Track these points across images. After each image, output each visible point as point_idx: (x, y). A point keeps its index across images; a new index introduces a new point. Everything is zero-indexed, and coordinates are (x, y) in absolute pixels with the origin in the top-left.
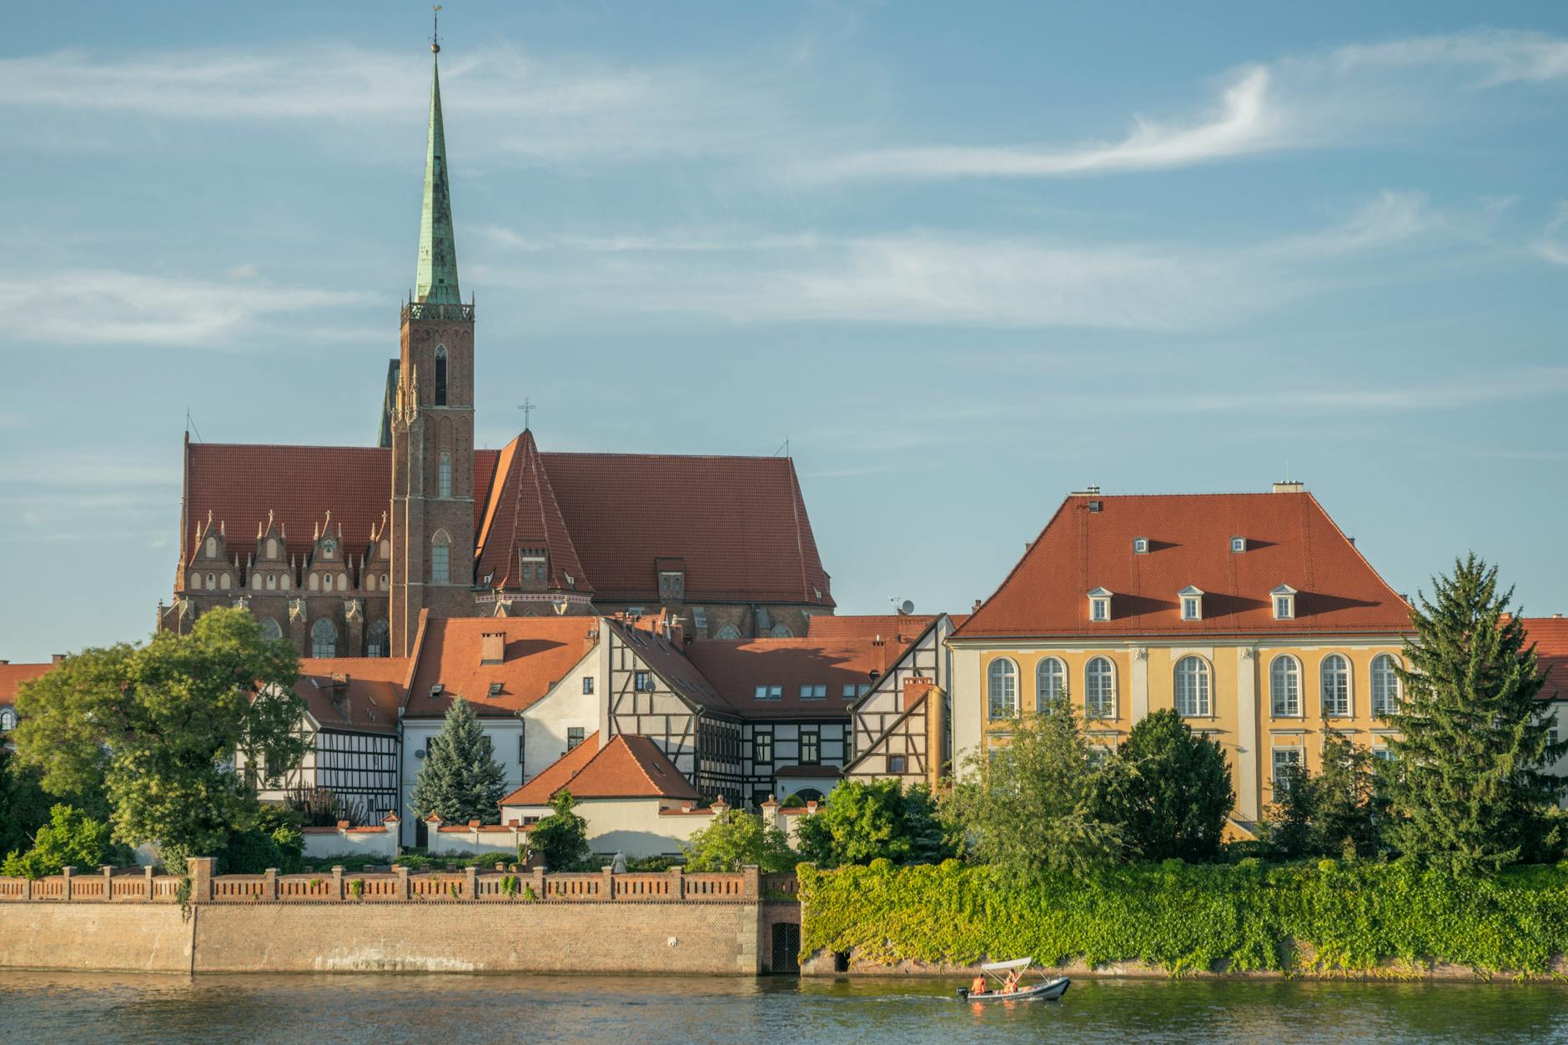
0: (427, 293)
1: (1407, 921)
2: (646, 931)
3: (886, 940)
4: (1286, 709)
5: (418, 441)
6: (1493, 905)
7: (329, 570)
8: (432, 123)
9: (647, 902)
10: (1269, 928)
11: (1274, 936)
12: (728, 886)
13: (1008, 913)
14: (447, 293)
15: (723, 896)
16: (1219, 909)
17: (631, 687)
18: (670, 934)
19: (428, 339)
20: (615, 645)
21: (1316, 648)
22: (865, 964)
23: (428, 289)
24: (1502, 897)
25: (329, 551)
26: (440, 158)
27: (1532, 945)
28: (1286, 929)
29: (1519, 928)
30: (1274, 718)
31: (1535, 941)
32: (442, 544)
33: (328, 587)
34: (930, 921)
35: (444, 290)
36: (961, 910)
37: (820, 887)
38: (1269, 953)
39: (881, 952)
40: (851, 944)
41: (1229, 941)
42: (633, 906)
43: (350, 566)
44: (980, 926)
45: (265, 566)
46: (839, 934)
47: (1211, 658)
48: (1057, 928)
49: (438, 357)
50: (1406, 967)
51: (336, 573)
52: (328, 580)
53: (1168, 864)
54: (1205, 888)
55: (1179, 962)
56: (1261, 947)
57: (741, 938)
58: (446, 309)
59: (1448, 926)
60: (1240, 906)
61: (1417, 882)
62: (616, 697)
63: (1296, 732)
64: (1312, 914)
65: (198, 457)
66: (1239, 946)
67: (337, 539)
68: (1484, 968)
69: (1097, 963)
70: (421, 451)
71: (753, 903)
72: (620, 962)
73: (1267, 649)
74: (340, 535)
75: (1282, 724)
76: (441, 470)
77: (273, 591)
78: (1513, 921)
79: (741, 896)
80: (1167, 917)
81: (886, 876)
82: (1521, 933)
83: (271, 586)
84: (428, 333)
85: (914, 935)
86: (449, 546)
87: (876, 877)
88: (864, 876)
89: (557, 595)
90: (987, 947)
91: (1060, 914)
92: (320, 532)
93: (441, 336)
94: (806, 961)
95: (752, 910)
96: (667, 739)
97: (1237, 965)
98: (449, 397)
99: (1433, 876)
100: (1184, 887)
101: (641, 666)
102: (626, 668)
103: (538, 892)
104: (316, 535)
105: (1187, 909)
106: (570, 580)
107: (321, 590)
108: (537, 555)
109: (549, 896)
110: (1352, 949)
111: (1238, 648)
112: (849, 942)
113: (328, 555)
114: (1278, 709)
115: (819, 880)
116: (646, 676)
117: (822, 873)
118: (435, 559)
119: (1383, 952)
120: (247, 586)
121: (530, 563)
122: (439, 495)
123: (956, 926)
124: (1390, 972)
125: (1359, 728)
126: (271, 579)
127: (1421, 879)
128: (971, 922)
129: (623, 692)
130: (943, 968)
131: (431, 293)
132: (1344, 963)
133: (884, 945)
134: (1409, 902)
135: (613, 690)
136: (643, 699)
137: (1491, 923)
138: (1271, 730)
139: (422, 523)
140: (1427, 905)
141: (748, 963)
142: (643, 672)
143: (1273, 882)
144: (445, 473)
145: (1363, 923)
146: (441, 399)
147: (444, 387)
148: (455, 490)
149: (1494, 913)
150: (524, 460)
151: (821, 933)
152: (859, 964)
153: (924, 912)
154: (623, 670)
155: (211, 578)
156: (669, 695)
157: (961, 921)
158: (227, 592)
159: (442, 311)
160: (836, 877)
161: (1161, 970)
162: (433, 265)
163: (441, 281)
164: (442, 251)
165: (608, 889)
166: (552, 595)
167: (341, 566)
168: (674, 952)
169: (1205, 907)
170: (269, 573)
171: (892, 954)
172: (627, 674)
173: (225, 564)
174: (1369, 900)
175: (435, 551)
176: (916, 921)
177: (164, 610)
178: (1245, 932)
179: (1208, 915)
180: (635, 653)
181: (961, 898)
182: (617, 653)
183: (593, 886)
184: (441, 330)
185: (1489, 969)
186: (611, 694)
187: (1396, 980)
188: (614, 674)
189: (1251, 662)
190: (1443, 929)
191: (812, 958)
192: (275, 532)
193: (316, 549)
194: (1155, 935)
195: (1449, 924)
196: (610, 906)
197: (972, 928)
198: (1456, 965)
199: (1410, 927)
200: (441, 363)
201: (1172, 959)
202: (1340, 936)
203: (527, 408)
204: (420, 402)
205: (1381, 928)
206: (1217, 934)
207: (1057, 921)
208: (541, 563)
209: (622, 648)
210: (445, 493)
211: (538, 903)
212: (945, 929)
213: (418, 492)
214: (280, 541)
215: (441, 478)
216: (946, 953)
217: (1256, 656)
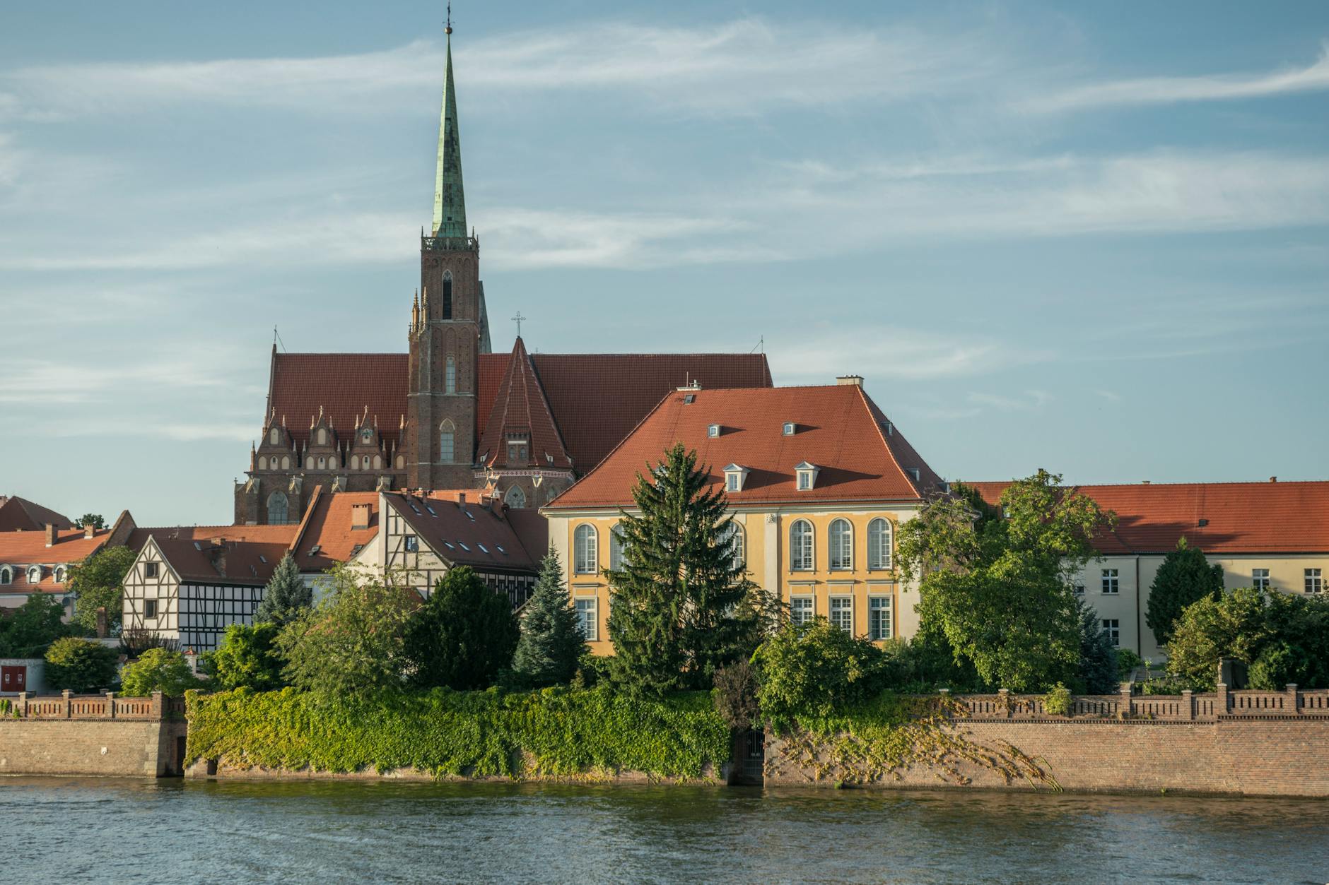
0: (438, 229)
1: (601, 736)
2: (89, 742)
3: (242, 750)
4: (803, 564)
5: (427, 348)
6: (663, 723)
7: (366, 453)
8: (445, 91)
9: (90, 720)
10: (503, 742)
11: (507, 748)
12: (143, 708)
13: (325, 730)
14: (454, 228)
15: (139, 715)
16: (469, 726)
17: (402, 548)
18: (104, 745)
19: (437, 266)
20: (390, 514)
21: (826, 514)
22: (228, 769)
23: (439, 225)
24: (669, 717)
25: (367, 438)
26: (451, 119)
27: (689, 756)
28: (515, 742)
29: (681, 742)
30: (792, 571)
31: (692, 752)
32: (449, 431)
33: (366, 466)
34: (272, 735)
35: (452, 226)
36: (293, 727)
37: (200, 708)
38: (502, 762)
39: (239, 760)
40: (219, 753)
41: (475, 751)
42: (81, 723)
43: (384, 449)
44: (306, 740)
45: (316, 450)
46: (211, 745)
47: (744, 523)
48: (357, 741)
49: (445, 280)
50: (599, 773)
51: (373, 455)
52: (366, 461)
53: (436, 691)
54: (460, 710)
55: (440, 768)
56: (497, 756)
57: (148, 748)
58: (451, 243)
59: (630, 740)
60: (483, 724)
61: (611, 704)
62: (391, 556)
63: (809, 582)
64: (534, 731)
65: (281, 363)
66: (481, 756)
67: (373, 429)
68: (655, 774)
69: (383, 770)
70: (429, 356)
71: (157, 721)
72: (70, 766)
73: (788, 515)
74: (376, 425)
75: (798, 576)
76: (447, 371)
77: (322, 470)
78: (676, 736)
79: (151, 716)
80: (432, 733)
81: (244, 700)
82: (683, 746)
83: (321, 466)
84: (437, 262)
85: (261, 746)
86: (454, 433)
87: (237, 701)
88: (230, 700)
89: (536, 471)
90: (309, 756)
91: (359, 730)
92: (360, 423)
93: (447, 264)
94: (188, 766)
95: (156, 726)
96: (428, 589)
97: (481, 771)
98: (454, 313)
99: (622, 700)
100: (445, 709)
101: (410, 531)
102: (399, 533)
103: (22, 712)
104: (357, 425)
105: (446, 727)
106: (549, 458)
107: (360, 469)
108: (520, 439)
109: (29, 715)
110: (561, 758)
111: (765, 515)
112: (217, 752)
113: (366, 441)
114: (796, 565)
115: (201, 703)
116: (414, 539)
117: (202, 698)
118: (443, 443)
119: (583, 760)
120: (303, 467)
121: (515, 445)
122: (445, 392)
123: (289, 739)
124: (588, 776)
125: (858, 579)
126: (322, 461)
127: (613, 703)
128: (299, 736)
129: (396, 552)
130: (279, 772)
131: (441, 229)
132: (555, 770)
133: (241, 754)
134: (603, 721)
135: (389, 550)
136: (411, 557)
137: (661, 738)
138: (789, 581)
139: (429, 414)
140: (615, 724)
141: (151, 768)
142: (412, 536)
143: (508, 705)
144: (450, 373)
145: (569, 738)
146: (447, 314)
147: (450, 304)
148: (458, 388)
149: (664, 730)
150: (515, 362)
151: (198, 745)
152: (224, 769)
153: (268, 728)
154: (396, 534)
155: (274, 461)
156: (429, 554)
157: (293, 735)
158: (286, 471)
159: (448, 243)
160: (211, 700)
161: (428, 775)
162: (443, 206)
163: (450, 219)
164: (451, 194)
165: (67, 709)
166: (532, 471)
167: (377, 450)
168: (106, 759)
169: (459, 724)
170: (319, 456)
171: (246, 761)
172: (399, 538)
173: (285, 450)
174: (573, 719)
175: (443, 437)
176: (262, 735)
177: (237, 486)
178: (486, 745)
179: (461, 732)
180: (405, 521)
181: (293, 718)
182: (392, 521)
183: (57, 707)
184: (447, 259)
185: (657, 774)
186: (387, 554)
187: (591, 783)
188: (390, 538)
189: (774, 525)
190: (627, 742)
191: (193, 764)
192: (324, 423)
193: (357, 436)
194: (423, 747)
195: (631, 739)
196: (66, 723)
197: (300, 741)
198: (635, 771)
199: (603, 742)
200: (447, 285)
201: (434, 766)
202: (552, 748)
203: (519, 320)
204: (429, 316)
205: (582, 742)
206: (466, 747)
207: (357, 735)
208: (523, 445)
209: (396, 517)
210: (450, 390)
211: (21, 720)
212: (282, 742)
213: (427, 389)
214: (328, 431)
215: (447, 377)
216: (282, 760)
217: (779, 521)
